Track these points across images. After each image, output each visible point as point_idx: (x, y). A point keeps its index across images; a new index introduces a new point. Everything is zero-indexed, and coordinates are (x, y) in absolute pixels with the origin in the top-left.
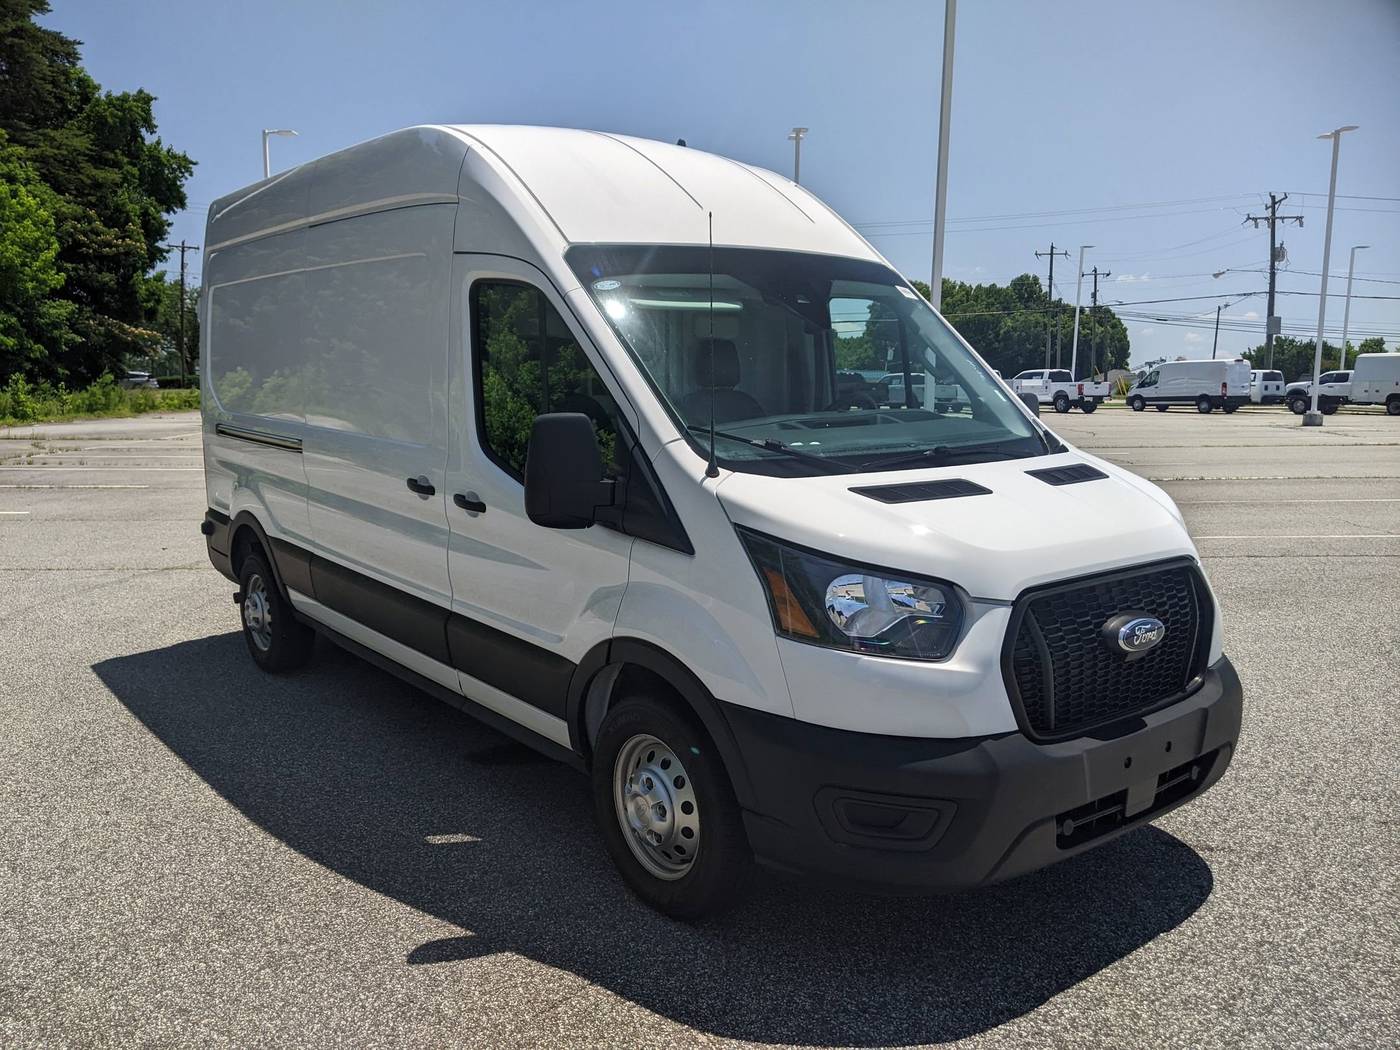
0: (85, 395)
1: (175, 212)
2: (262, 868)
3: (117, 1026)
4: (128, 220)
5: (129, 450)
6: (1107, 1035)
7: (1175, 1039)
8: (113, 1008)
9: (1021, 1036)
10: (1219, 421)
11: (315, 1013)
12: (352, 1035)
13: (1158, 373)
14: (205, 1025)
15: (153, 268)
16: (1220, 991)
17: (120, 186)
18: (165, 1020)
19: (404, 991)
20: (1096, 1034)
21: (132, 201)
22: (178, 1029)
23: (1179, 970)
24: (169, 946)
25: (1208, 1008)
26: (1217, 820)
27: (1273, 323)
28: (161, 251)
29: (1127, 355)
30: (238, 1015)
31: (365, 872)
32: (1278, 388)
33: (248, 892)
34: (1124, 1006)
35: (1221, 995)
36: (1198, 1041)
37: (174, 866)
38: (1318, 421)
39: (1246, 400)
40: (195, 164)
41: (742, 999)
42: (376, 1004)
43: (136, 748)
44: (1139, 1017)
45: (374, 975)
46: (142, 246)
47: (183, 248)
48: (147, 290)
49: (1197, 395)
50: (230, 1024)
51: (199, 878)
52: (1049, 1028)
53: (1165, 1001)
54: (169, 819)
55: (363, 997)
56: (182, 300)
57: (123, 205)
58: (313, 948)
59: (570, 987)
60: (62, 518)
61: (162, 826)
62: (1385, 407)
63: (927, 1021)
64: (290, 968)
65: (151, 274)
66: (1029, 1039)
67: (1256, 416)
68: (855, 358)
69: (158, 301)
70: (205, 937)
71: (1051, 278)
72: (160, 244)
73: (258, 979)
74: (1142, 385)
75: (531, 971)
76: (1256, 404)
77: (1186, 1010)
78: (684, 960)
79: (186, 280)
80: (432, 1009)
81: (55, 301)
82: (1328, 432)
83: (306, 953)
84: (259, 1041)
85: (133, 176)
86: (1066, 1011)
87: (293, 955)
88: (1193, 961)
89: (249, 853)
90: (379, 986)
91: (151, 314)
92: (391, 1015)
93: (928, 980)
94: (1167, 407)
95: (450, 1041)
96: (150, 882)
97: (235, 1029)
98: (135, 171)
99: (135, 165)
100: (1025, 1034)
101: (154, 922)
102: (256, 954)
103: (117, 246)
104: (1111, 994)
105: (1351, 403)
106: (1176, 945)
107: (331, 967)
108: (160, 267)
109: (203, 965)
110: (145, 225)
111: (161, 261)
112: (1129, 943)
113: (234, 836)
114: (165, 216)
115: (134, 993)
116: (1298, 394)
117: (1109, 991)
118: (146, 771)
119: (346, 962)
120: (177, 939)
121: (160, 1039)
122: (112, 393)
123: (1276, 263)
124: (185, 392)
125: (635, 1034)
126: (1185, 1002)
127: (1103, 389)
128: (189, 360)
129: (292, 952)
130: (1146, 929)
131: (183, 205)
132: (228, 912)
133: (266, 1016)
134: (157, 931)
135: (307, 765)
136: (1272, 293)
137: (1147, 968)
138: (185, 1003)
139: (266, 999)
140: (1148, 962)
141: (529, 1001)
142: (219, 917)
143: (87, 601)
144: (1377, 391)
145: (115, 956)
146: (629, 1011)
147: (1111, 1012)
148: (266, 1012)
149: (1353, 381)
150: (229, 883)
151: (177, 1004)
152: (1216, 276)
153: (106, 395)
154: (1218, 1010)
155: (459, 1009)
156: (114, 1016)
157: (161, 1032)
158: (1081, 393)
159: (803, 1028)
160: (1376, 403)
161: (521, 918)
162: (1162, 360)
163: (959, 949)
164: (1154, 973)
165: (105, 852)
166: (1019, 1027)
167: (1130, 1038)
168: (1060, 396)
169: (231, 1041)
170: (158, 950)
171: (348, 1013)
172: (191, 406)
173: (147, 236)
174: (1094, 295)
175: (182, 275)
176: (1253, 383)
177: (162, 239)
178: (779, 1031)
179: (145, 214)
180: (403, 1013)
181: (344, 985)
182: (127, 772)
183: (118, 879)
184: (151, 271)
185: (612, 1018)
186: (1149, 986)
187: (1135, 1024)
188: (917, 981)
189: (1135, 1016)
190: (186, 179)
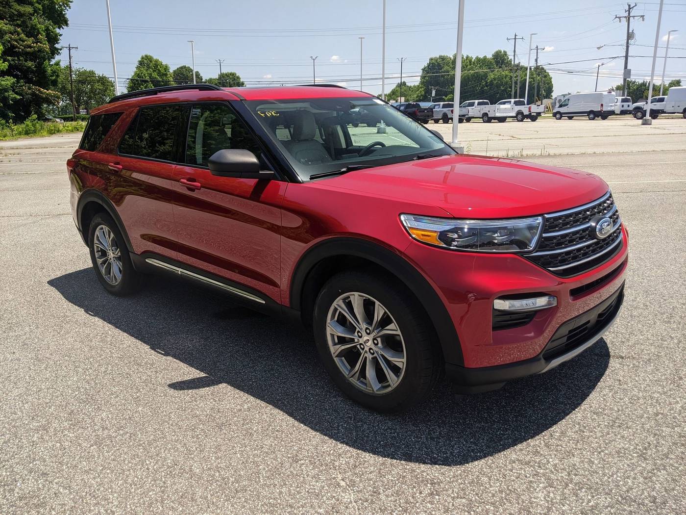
0: (23, 126)
1: (63, 28)
2: (96, 384)
3: (5, 485)
4: (39, 33)
5: (45, 153)
6: (576, 475)
7: (615, 476)
8: (4, 474)
9: (526, 477)
10: (599, 123)
11: (120, 474)
12: (141, 487)
13: (569, 99)
14: (56, 483)
15: (54, 58)
16: (637, 445)
17: (33, 15)
18: (33, 480)
19: (172, 458)
20: (569, 475)
21: (40, 23)
22: (40, 486)
23: (612, 432)
24: (40, 433)
25: (631, 455)
26: (623, 340)
27: (627, 72)
28: (57, 49)
29: (552, 91)
30: (76, 476)
31: (153, 384)
32: (629, 106)
33: (87, 399)
34: (584, 456)
35: (638, 447)
36: (628, 477)
37: (47, 384)
38: (649, 123)
39: (612, 113)
40: (71, 2)
41: (365, 458)
42: (155, 467)
43: (33, 315)
44: (593, 463)
45: (155, 448)
46: (46, 47)
47: (69, 48)
48: (51, 70)
49: (588, 110)
50: (71, 482)
51: (61, 390)
52: (542, 471)
53: (607, 452)
54: (48, 355)
55: (148, 462)
56: (71, 76)
57: (36, 25)
58: (121, 432)
59: (267, 453)
60: (7, 189)
61: (43, 360)
62: (682, 115)
63: (472, 468)
64: (108, 445)
65: (53, 62)
66: (531, 479)
67: (618, 121)
68: (415, 96)
69: (58, 76)
70: (61, 427)
71: (515, 51)
72: (56, 46)
73: (89, 453)
74: (561, 106)
75: (245, 443)
76: (617, 114)
77: (619, 457)
78: (332, 434)
79: (72, 65)
80: (187, 469)
81: (3, 77)
82: (655, 128)
83: (117, 436)
84: (86, 493)
85: (39, 9)
86: (551, 460)
87: (110, 437)
88: (620, 426)
89: (90, 375)
90: (157, 455)
91: (55, 83)
92: (163, 474)
93: (471, 442)
94: (572, 117)
95: (197, 490)
96: (34, 394)
97: (73, 485)
98: (40, 7)
99: (40, 4)
100: (528, 475)
101: (33, 418)
102: (89, 437)
103: (34, 47)
104: (576, 449)
105: (665, 113)
106: (609, 416)
107: (131, 444)
108: (57, 58)
109: (58, 445)
110: (48, 35)
111: (58, 55)
112: (583, 416)
113: (82, 365)
114: (58, 30)
115: (17, 463)
116: (638, 109)
117: (574, 446)
118: (37, 328)
119: (139, 441)
120: (45, 429)
121: (29, 493)
122: (37, 125)
123: (630, 41)
124: (74, 123)
125: (304, 482)
126: (618, 452)
127: (541, 109)
128: (77, 106)
129: (109, 435)
130: (591, 407)
131: (67, 25)
132: (75, 411)
133: (92, 476)
134: (35, 424)
135: (125, 322)
136: (626, 57)
137: (595, 431)
138: (46, 469)
139: (93, 465)
140: (595, 428)
141: (243, 462)
142: (70, 414)
143: (16, 233)
144: (678, 106)
145: (9, 440)
146: (300, 467)
147: (576, 460)
148: (92, 474)
149: (666, 102)
150: (77, 393)
151: (41, 470)
152: (599, 48)
153: (34, 126)
154: (638, 456)
155: (203, 468)
156: (4, 479)
157: (30, 489)
158: (530, 111)
159: (401, 475)
160: (678, 113)
161: (240, 410)
162: (569, 94)
163: (487, 423)
164: (599, 434)
165: (10, 376)
166: (525, 471)
167: (589, 477)
168: (519, 113)
169: (71, 493)
170: (34, 435)
171: (139, 473)
172: (78, 130)
173: (49, 42)
174: (536, 60)
175: (70, 62)
176: (616, 104)
177: (57, 43)
178: (386, 477)
179: (47, 30)
180: (171, 472)
181: (138, 455)
182: (27, 329)
183: (16, 392)
184: (53, 60)
185: (291, 472)
186: (597, 443)
187: (591, 467)
188: (464, 443)
189: (591, 462)
190: (68, 10)
